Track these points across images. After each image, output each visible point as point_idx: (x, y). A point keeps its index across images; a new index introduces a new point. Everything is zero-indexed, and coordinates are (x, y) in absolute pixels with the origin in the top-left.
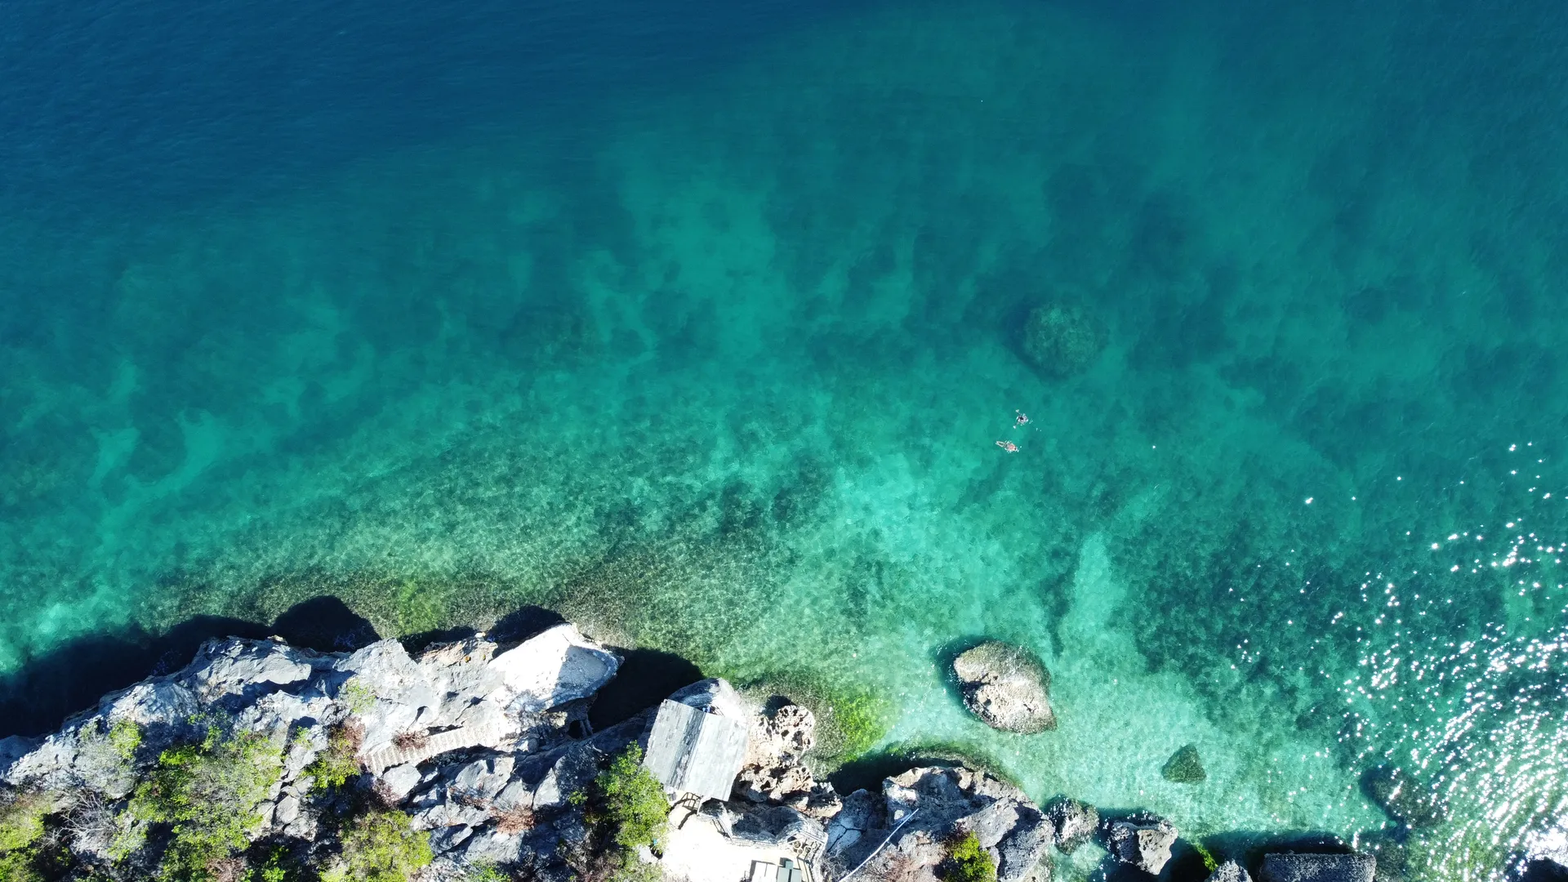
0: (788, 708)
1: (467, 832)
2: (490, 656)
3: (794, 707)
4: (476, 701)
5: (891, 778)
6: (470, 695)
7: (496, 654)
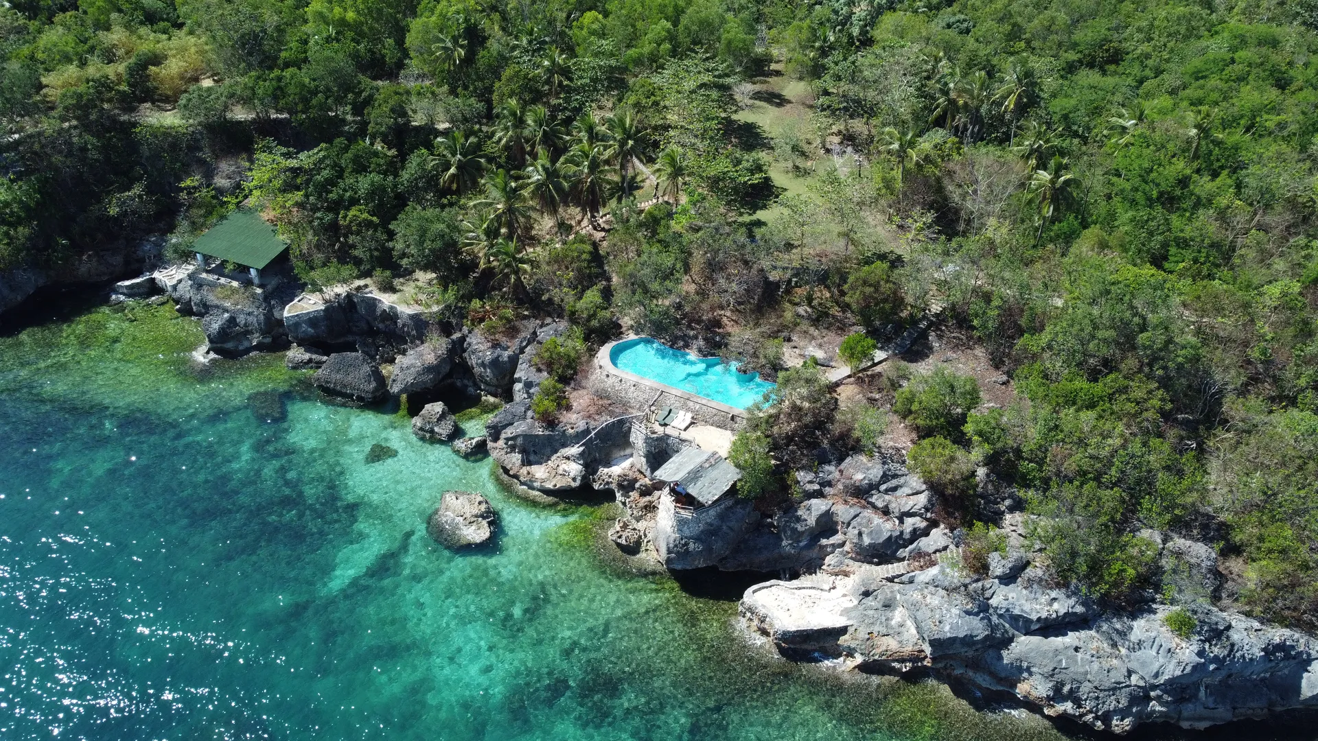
0: (624, 542)
1: (883, 487)
2: (851, 630)
3: (619, 541)
4: (866, 594)
5: (574, 485)
6: (869, 601)
7: (843, 630)
